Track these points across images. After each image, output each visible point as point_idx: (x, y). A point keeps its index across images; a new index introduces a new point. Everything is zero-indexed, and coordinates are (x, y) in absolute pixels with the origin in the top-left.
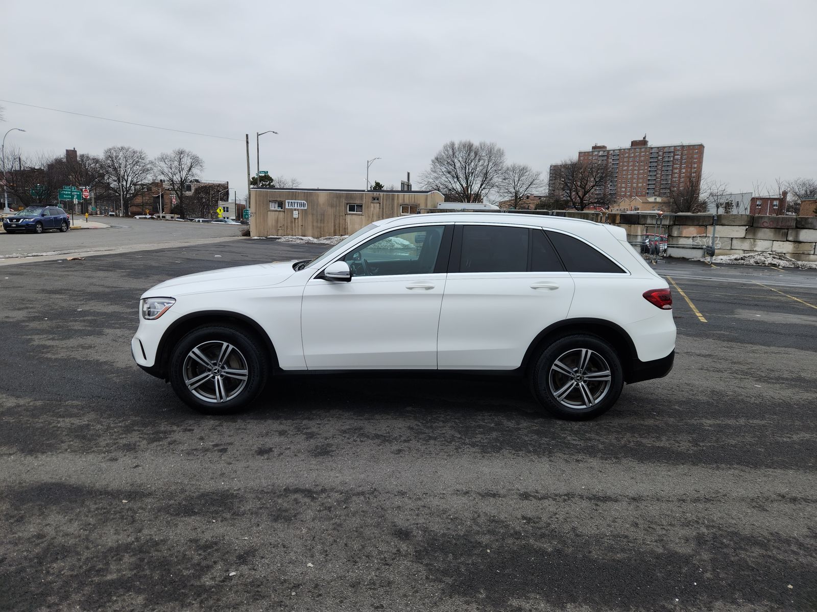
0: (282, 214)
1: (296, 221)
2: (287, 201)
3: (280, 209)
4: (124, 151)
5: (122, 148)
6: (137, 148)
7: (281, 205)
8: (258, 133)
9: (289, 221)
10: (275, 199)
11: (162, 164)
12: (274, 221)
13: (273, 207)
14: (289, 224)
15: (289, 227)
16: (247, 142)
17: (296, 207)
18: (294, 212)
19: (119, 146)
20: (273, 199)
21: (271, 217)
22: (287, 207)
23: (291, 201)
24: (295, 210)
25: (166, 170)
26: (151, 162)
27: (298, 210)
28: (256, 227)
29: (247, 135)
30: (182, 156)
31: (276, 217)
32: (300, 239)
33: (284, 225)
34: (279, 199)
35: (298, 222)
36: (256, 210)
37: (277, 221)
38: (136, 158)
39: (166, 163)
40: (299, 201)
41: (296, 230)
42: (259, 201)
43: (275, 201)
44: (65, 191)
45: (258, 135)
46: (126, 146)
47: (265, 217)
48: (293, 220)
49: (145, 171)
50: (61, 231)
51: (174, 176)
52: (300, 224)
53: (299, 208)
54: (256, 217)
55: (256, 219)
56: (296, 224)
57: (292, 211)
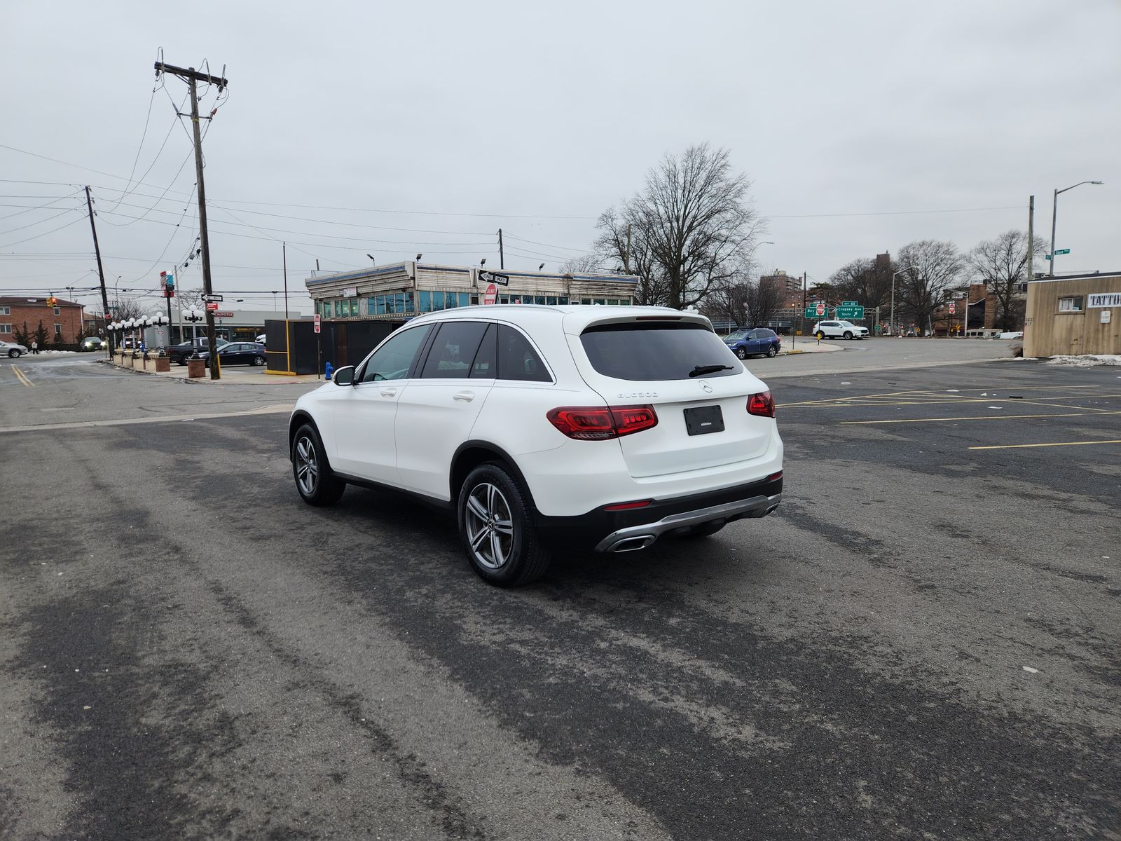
0: (1079, 318)
1: (1106, 329)
2: (1090, 295)
3: (1077, 310)
4: (925, 247)
5: (923, 244)
6: (943, 240)
7: (1079, 302)
8: (1055, 190)
9: (1092, 330)
10: (1070, 294)
11: (981, 257)
12: (1064, 331)
13: (1066, 307)
14: (1092, 335)
15: (1091, 340)
16: (1031, 209)
17: (1107, 305)
18: (1103, 313)
19: (919, 241)
20: (1066, 295)
21: (1060, 325)
22: (1090, 305)
23: (1097, 295)
24: (1105, 309)
25: (986, 265)
26: (962, 257)
27: (1110, 309)
28: (1034, 341)
29: (1032, 198)
30: (1014, 240)
31: (1069, 323)
32: (1092, 359)
33: (1081, 337)
34: (1075, 294)
35: (1109, 330)
36: (1035, 315)
37: (1070, 330)
38: (940, 254)
39: (986, 255)
40: (1114, 294)
41: (1105, 344)
42: (1041, 300)
43: (1069, 298)
44: (844, 308)
45: (1056, 193)
46: (928, 239)
47: (1050, 325)
48: (1100, 327)
49: (954, 270)
50: (769, 356)
51: (999, 272)
52: (1113, 333)
53: (1112, 305)
54: (1034, 326)
55: (1034, 330)
56: (1106, 334)
57: (1098, 311)
